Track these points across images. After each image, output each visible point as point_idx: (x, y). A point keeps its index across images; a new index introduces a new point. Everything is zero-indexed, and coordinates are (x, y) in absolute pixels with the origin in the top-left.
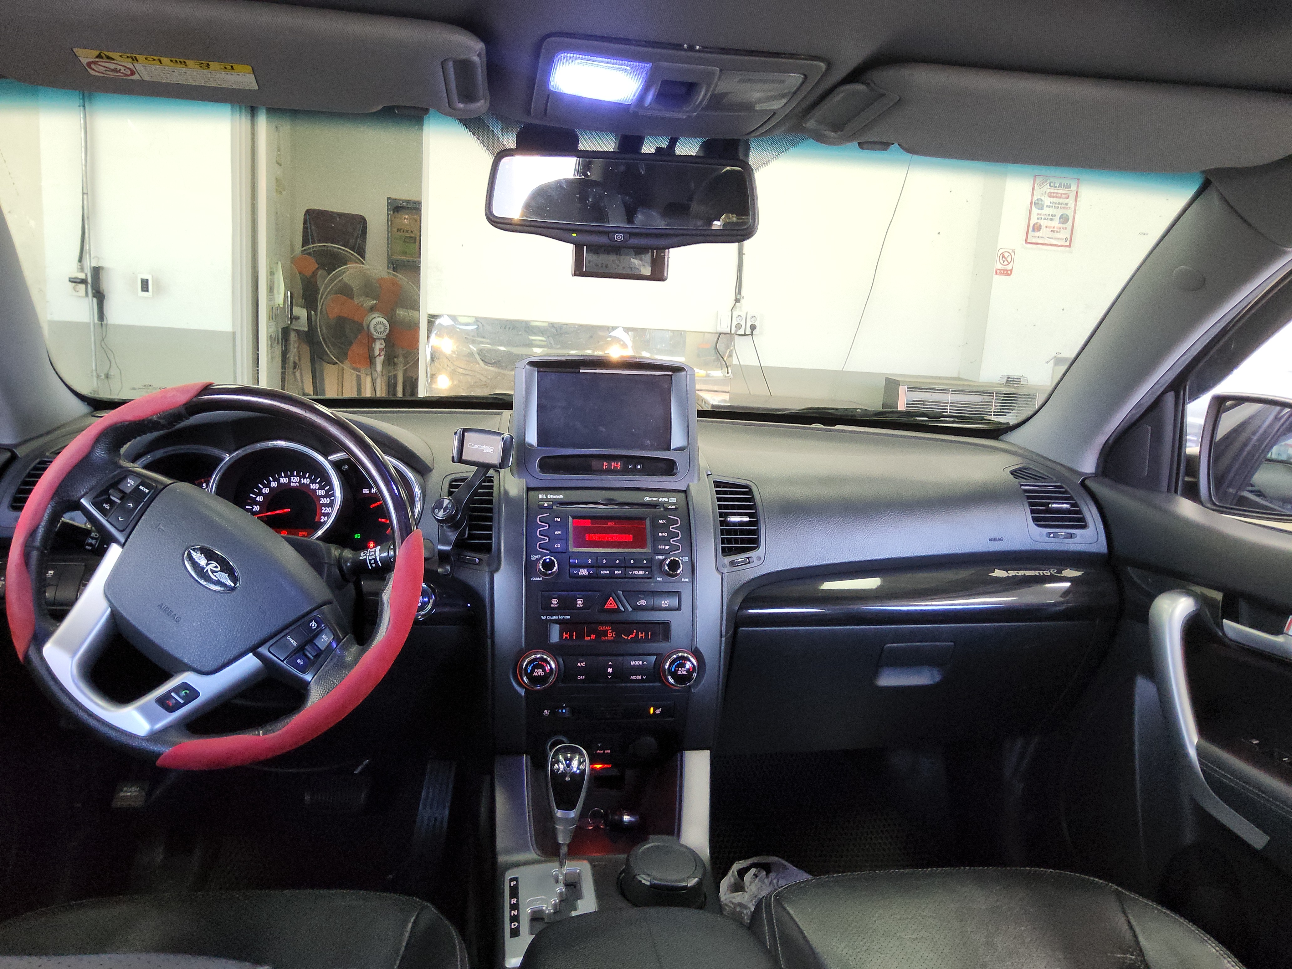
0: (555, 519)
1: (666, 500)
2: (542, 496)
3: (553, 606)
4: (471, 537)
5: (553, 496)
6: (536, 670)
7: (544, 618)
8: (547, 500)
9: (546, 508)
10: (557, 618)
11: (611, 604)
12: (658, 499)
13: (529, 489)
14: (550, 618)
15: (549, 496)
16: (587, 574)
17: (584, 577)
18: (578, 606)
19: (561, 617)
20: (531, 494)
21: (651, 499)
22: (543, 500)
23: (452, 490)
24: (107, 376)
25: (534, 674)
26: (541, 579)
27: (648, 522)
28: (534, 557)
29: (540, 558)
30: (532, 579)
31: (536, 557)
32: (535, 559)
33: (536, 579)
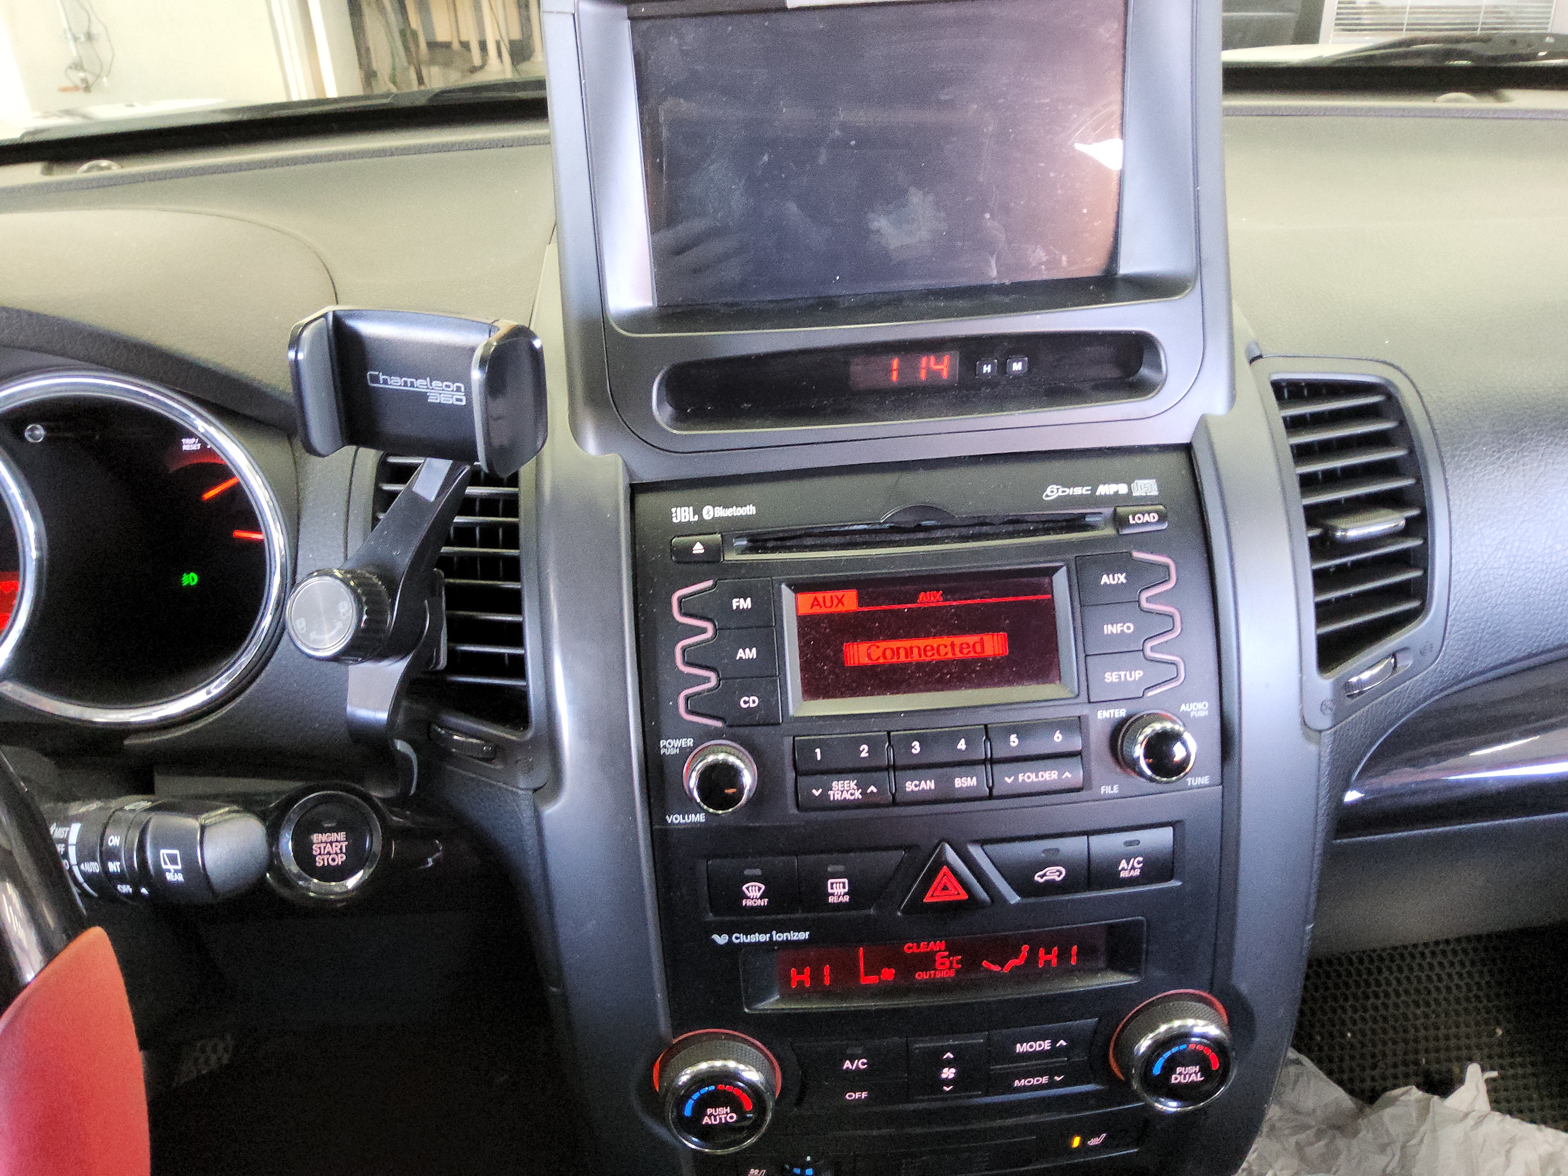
0: (735, 603)
1: (1123, 489)
2: (683, 515)
3: (749, 903)
4: (459, 662)
5: (720, 512)
6: (709, 1111)
7: (721, 940)
8: (700, 528)
9: (699, 560)
10: (764, 938)
11: (945, 888)
12: (1094, 490)
13: (636, 490)
14: (743, 939)
15: (709, 513)
16: (858, 795)
17: (845, 805)
18: (831, 900)
19: (778, 937)
20: (645, 501)
21: (1069, 491)
22: (687, 529)
23: (387, 487)
24: (89, 37)
25: (706, 1120)
26: (701, 818)
27: (1060, 582)
28: (670, 744)
29: (692, 749)
30: (669, 821)
31: (677, 743)
32: (674, 752)
33: (684, 818)
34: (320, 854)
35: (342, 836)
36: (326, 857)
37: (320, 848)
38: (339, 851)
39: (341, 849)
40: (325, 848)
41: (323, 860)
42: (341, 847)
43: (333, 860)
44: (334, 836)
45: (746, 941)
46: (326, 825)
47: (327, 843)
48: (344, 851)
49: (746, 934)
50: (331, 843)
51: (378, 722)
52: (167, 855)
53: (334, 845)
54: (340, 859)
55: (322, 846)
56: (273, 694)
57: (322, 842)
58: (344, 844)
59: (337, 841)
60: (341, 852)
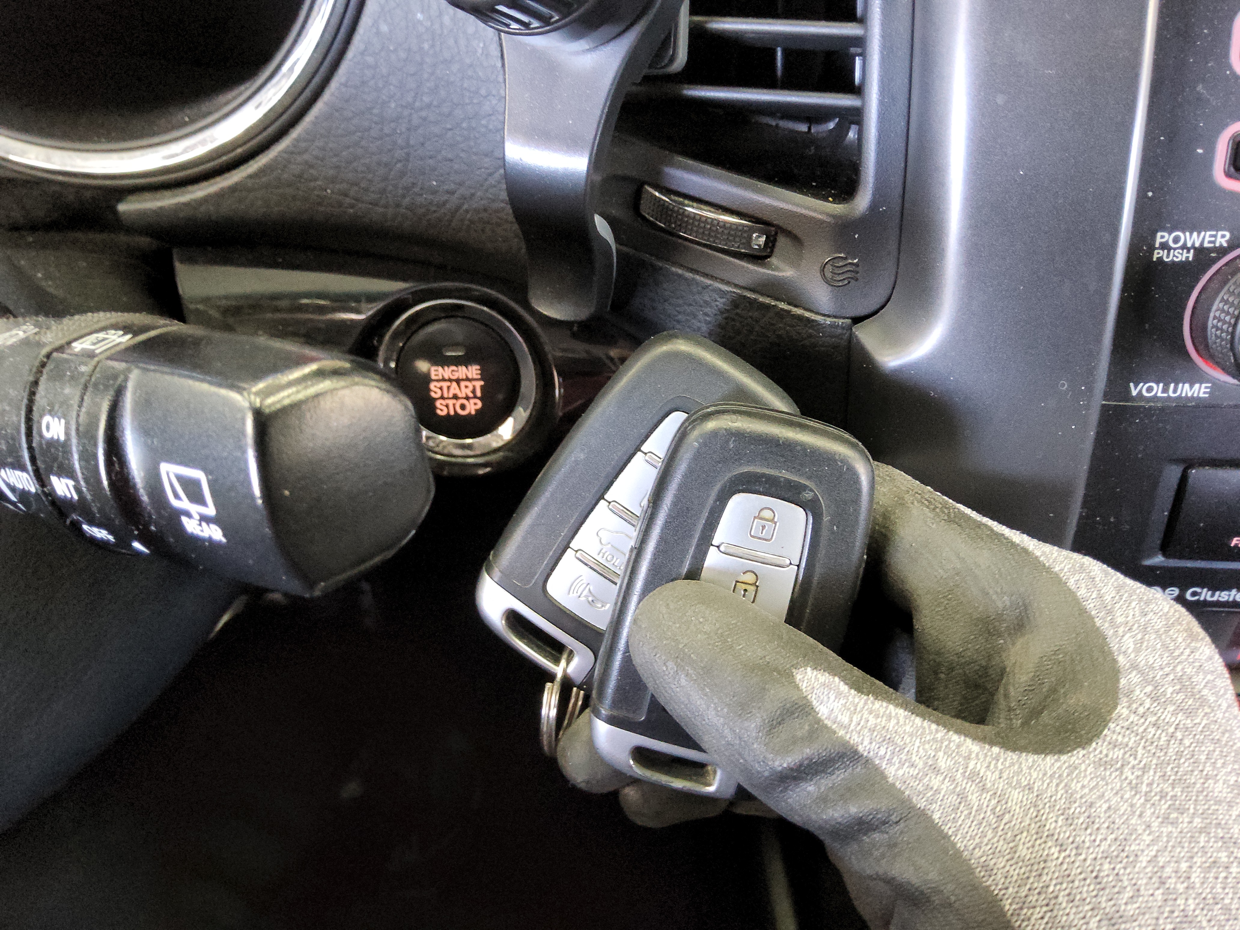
14: (1206, 595)
26: (1200, 391)
28: (1176, 240)
29: (1222, 251)
30: (1134, 393)
31: (1194, 239)
32: (1180, 256)
33: (1165, 390)
34: (442, 398)
35: (474, 371)
36: (451, 402)
37: (441, 388)
38: (471, 395)
39: (474, 391)
40: (449, 387)
41: (447, 406)
42: (474, 387)
43: (463, 407)
44: (462, 371)
45: (1209, 598)
46: (449, 354)
47: (450, 380)
48: (479, 394)
49: (1214, 588)
50: (458, 381)
51: (568, 176)
52: (180, 478)
53: (463, 384)
54: (473, 407)
55: (445, 385)
56: (355, 121)
57: (444, 380)
58: (479, 384)
59: (468, 379)
60: (475, 397)
